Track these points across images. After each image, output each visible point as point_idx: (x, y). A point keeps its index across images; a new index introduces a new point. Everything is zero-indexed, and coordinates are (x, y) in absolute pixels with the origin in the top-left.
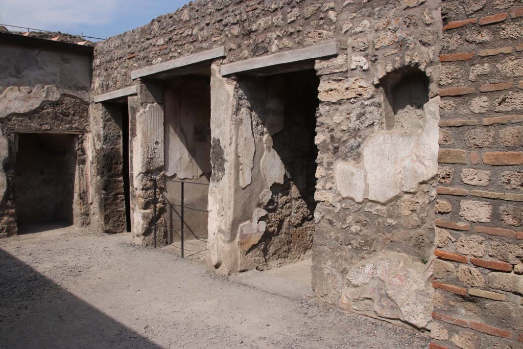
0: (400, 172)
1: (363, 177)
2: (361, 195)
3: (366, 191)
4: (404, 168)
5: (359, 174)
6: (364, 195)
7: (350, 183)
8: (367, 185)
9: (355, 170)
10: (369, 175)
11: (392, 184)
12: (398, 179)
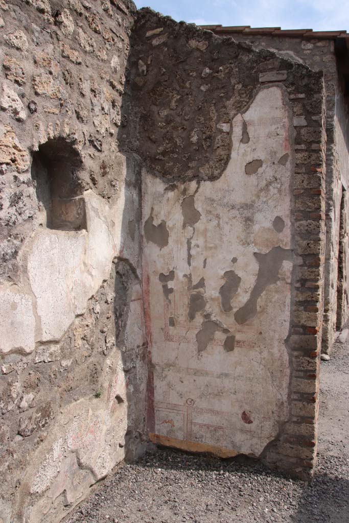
0: (72, 288)
1: (31, 307)
2: (33, 339)
3: (38, 330)
4: (75, 283)
5: (24, 304)
6: (36, 336)
7: (12, 323)
8: (38, 318)
9: (17, 298)
10: (39, 301)
11: (66, 309)
12: (71, 300)
